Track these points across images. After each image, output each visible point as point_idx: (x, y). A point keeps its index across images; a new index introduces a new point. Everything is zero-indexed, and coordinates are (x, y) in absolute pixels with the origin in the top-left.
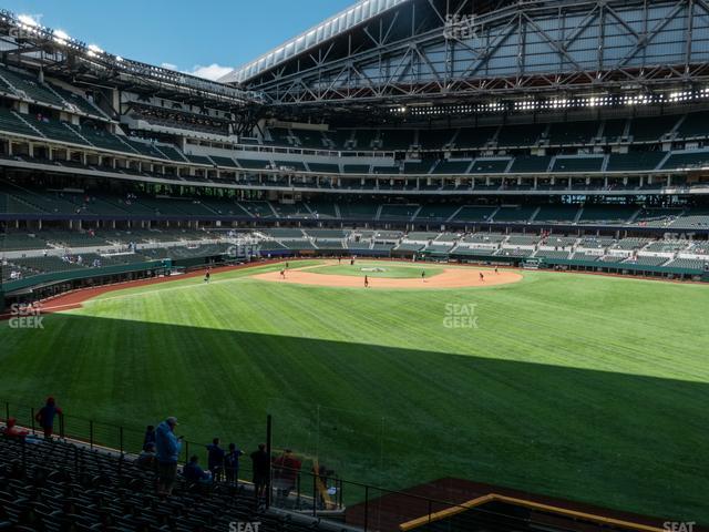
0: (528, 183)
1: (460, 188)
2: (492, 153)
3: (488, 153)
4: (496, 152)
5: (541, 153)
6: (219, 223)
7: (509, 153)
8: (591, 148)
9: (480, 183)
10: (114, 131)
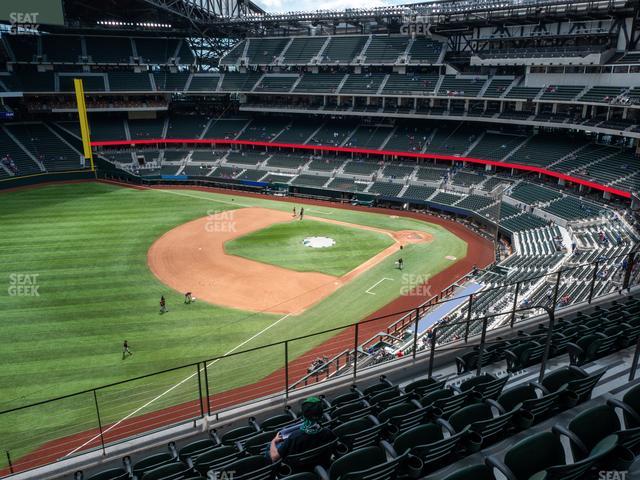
6: (488, 168)
10: (444, 72)
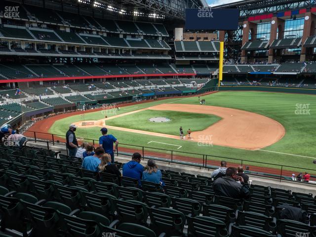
0: (71, 49)
1: (27, 50)
2: (36, 25)
3: (34, 25)
4: (39, 26)
5: (68, 30)
7: (49, 27)
8: (91, 32)
9: (41, 47)
